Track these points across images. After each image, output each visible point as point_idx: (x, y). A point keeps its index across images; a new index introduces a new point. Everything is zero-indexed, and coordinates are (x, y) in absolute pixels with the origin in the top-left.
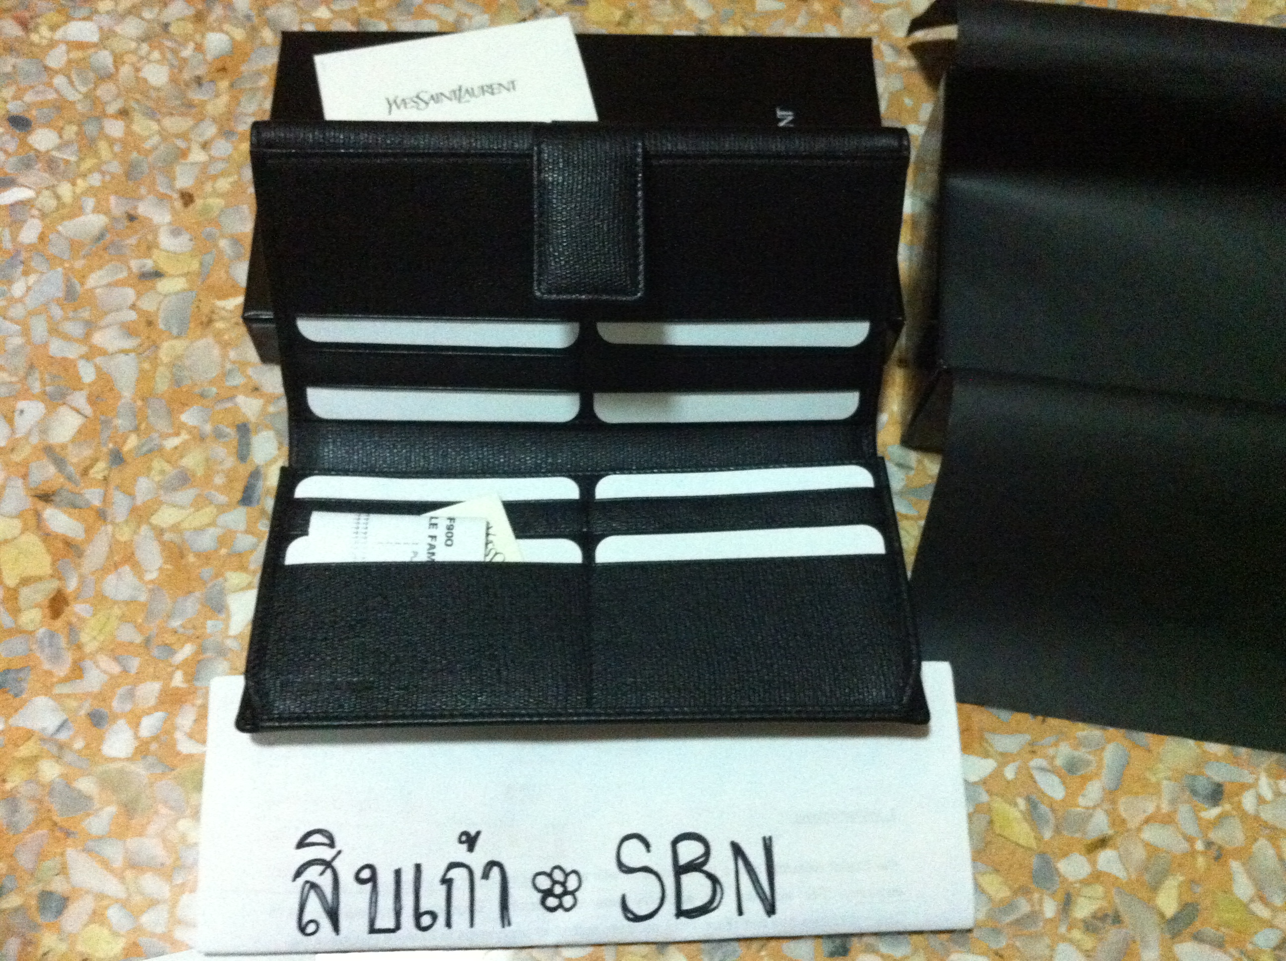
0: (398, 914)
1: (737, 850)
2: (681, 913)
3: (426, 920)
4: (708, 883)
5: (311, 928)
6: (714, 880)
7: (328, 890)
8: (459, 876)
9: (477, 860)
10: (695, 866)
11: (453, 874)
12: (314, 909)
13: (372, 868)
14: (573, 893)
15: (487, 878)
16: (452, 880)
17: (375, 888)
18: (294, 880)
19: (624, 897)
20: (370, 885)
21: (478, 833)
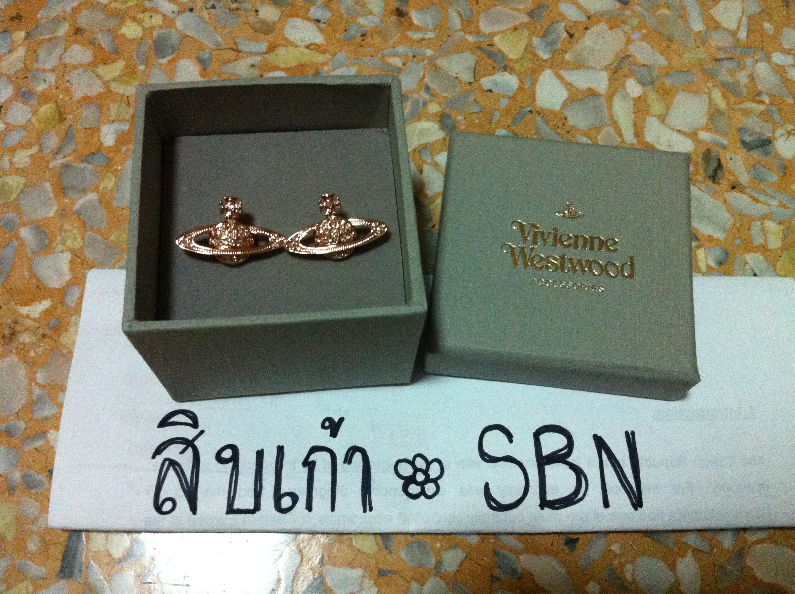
0: (258, 495)
1: (600, 443)
2: (544, 503)
3: (286, 502)
4: (572, 476)
5: (167, 506)
6: (578, 472)
7: (188, 469)
8: (321, 460)
9: (340, 445)
10: (558, 457)
11: (314, 457)
12: (172, 487)
13: (234, 448)
14: (435, 481)
15: (350, 463)
16: (314, 463)
17: (236, 468)
18: (154, 457)
19: (487, 486)
20: (231, 464)
21: (342, 420)
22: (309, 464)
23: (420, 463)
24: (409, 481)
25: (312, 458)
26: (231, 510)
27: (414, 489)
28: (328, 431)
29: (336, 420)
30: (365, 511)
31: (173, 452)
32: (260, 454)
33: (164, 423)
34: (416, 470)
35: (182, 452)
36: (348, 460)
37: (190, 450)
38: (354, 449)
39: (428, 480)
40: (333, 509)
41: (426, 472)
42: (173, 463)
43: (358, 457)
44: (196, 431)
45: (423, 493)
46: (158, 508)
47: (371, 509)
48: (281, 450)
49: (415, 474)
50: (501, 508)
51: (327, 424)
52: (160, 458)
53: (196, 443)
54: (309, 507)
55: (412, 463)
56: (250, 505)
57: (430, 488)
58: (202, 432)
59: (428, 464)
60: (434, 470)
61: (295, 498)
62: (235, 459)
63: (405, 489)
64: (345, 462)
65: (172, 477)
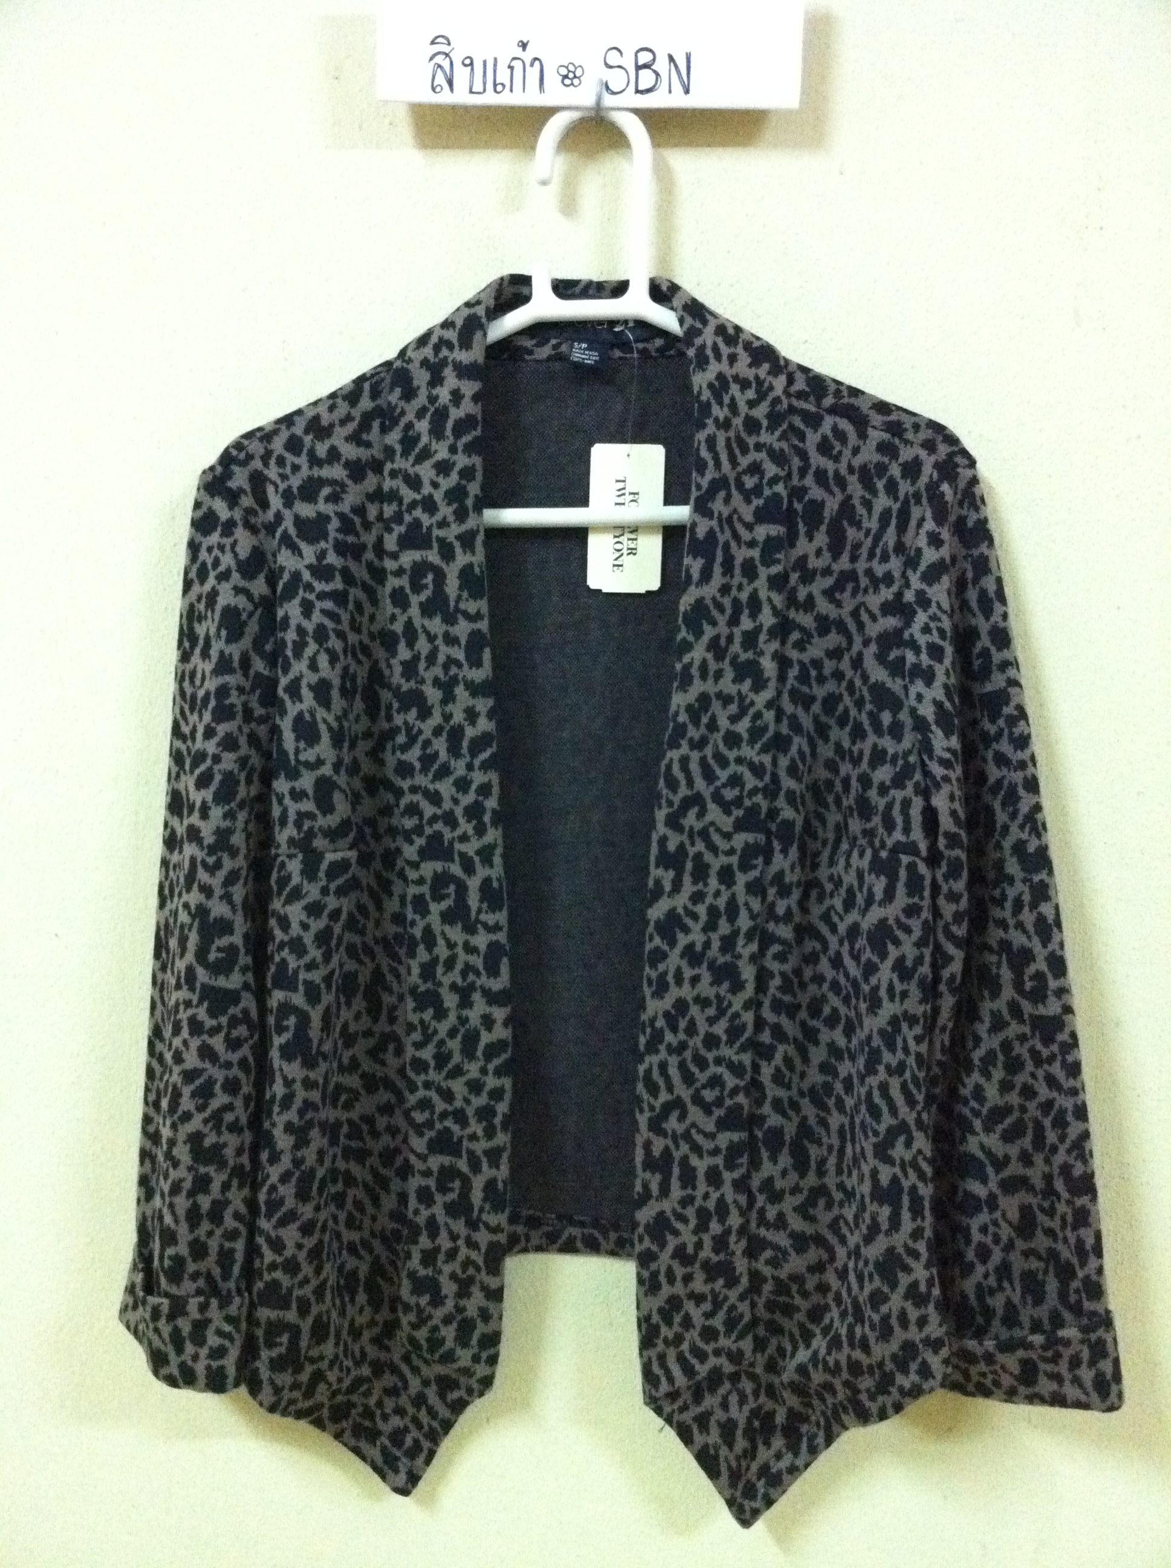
0: (485, 84)
2: (637, 91)
3: (499, 88)
4: (654, 76)
5: (438, 89)
6: (657, 74)
7: (447, 68)
8: (518, 65)
9: (527, 56)
10: (646, 66)
11: (514, 63)
12: (440, 79)
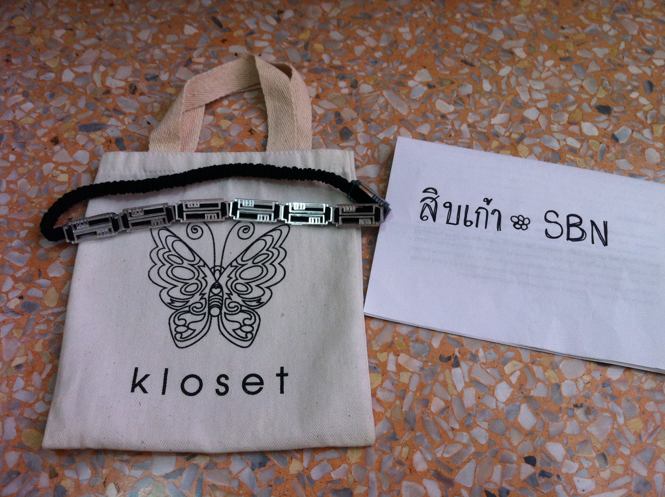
1: (593, 223)
13: (450, 204)
14: (526, 225)
15: (493, 214)
16: (480, 212)
17: (450, 210)
18: (421, 202)
19: (546, 230)
20: (449, 209)
21: (491, 200)
22: (478, 213)
23: (521, 218)
24: (515, 223)
25: (479, 211)
26: (448, 222)
27: (517, 226)
28: (486, 203)
29: (489, 199)
30: (498, 230)
31: (428, 201)
32: (460, 207)
33: (425, 191)
34: (519, 220)
35: (431, 202)
36: (493, 213)
37: (434, 202)
38: (495, 210)
39: (523, 224)
40: (486, 228)
41: (523, 221)
42: (428, 205)
43: (497, 213)
44: (436, 196)
45: (521, 228)
46: (422, 218)
47: (500, 230)
48: (467, 207)
49: (518, 221)
50: (551, 237)
51: (486, 200)
52: (423, 203)
53: (436, 200)
54: (477, 226)
55: (518, 218)
56: (455, 223)
57: (524, 227)
58: (439, 196)
59: (524, 219)
60: (526, 222)
61: (472, 223)
62: (450, 206)
63: (514, 226)
64: (491, 214)
65: (427, 210)
